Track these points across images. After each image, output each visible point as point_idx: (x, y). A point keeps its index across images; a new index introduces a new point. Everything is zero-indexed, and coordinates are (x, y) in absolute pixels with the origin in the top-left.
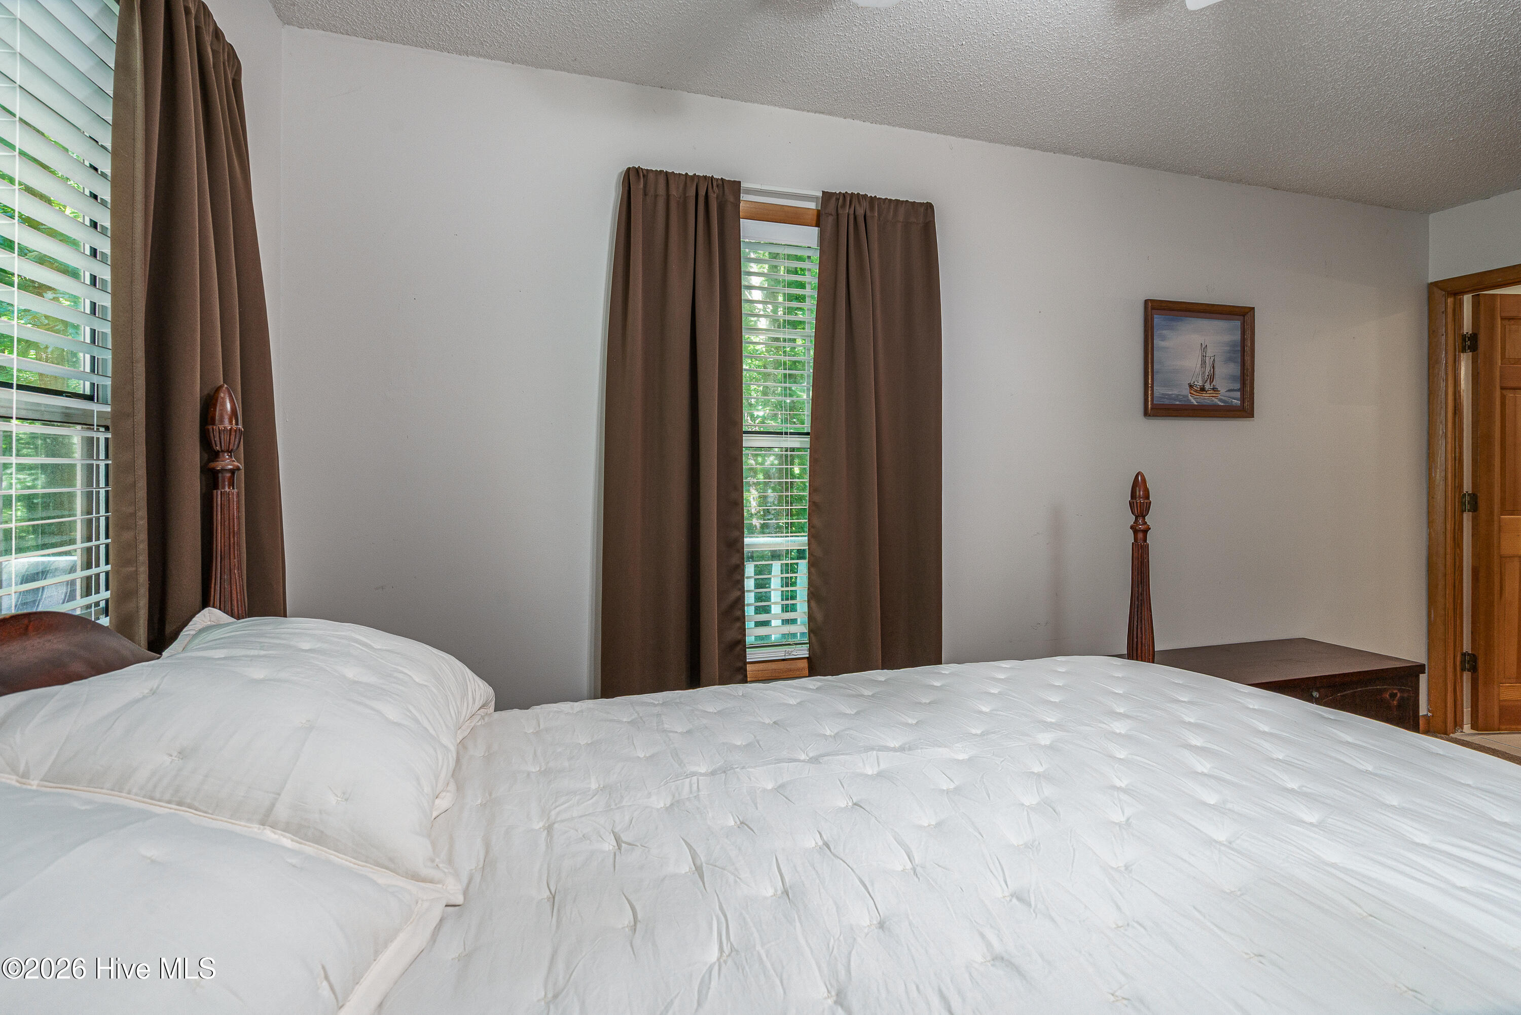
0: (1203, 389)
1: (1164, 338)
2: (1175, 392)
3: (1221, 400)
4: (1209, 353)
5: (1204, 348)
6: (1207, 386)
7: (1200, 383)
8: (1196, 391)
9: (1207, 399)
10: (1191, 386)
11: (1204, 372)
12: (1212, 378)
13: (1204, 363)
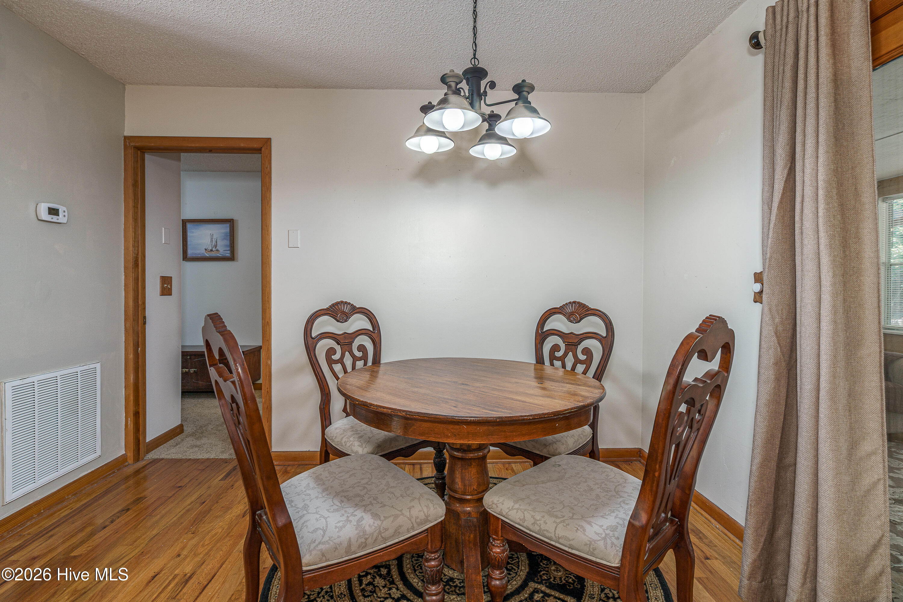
0: (212, 250)
1: (193, 232)
2: (198, 252)
3: (220, 254)
4: (215, 237)
5: (212, 235)
6: (214, 249)
7: (210, 248)
8: (208, 251)
9: (213, 254)
10: (206, 250)
11: (212, 244)
12: (216, 246)
13: (212, 241)
